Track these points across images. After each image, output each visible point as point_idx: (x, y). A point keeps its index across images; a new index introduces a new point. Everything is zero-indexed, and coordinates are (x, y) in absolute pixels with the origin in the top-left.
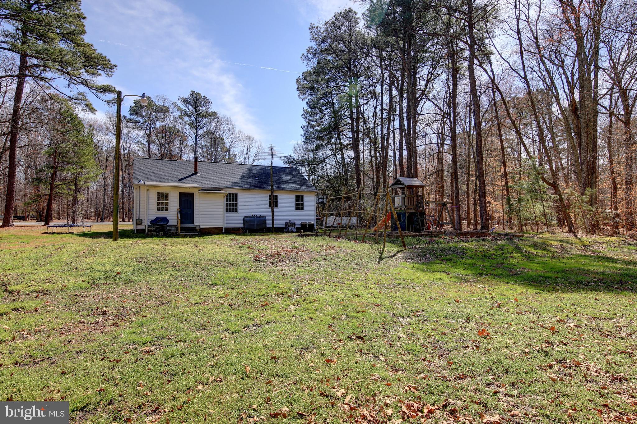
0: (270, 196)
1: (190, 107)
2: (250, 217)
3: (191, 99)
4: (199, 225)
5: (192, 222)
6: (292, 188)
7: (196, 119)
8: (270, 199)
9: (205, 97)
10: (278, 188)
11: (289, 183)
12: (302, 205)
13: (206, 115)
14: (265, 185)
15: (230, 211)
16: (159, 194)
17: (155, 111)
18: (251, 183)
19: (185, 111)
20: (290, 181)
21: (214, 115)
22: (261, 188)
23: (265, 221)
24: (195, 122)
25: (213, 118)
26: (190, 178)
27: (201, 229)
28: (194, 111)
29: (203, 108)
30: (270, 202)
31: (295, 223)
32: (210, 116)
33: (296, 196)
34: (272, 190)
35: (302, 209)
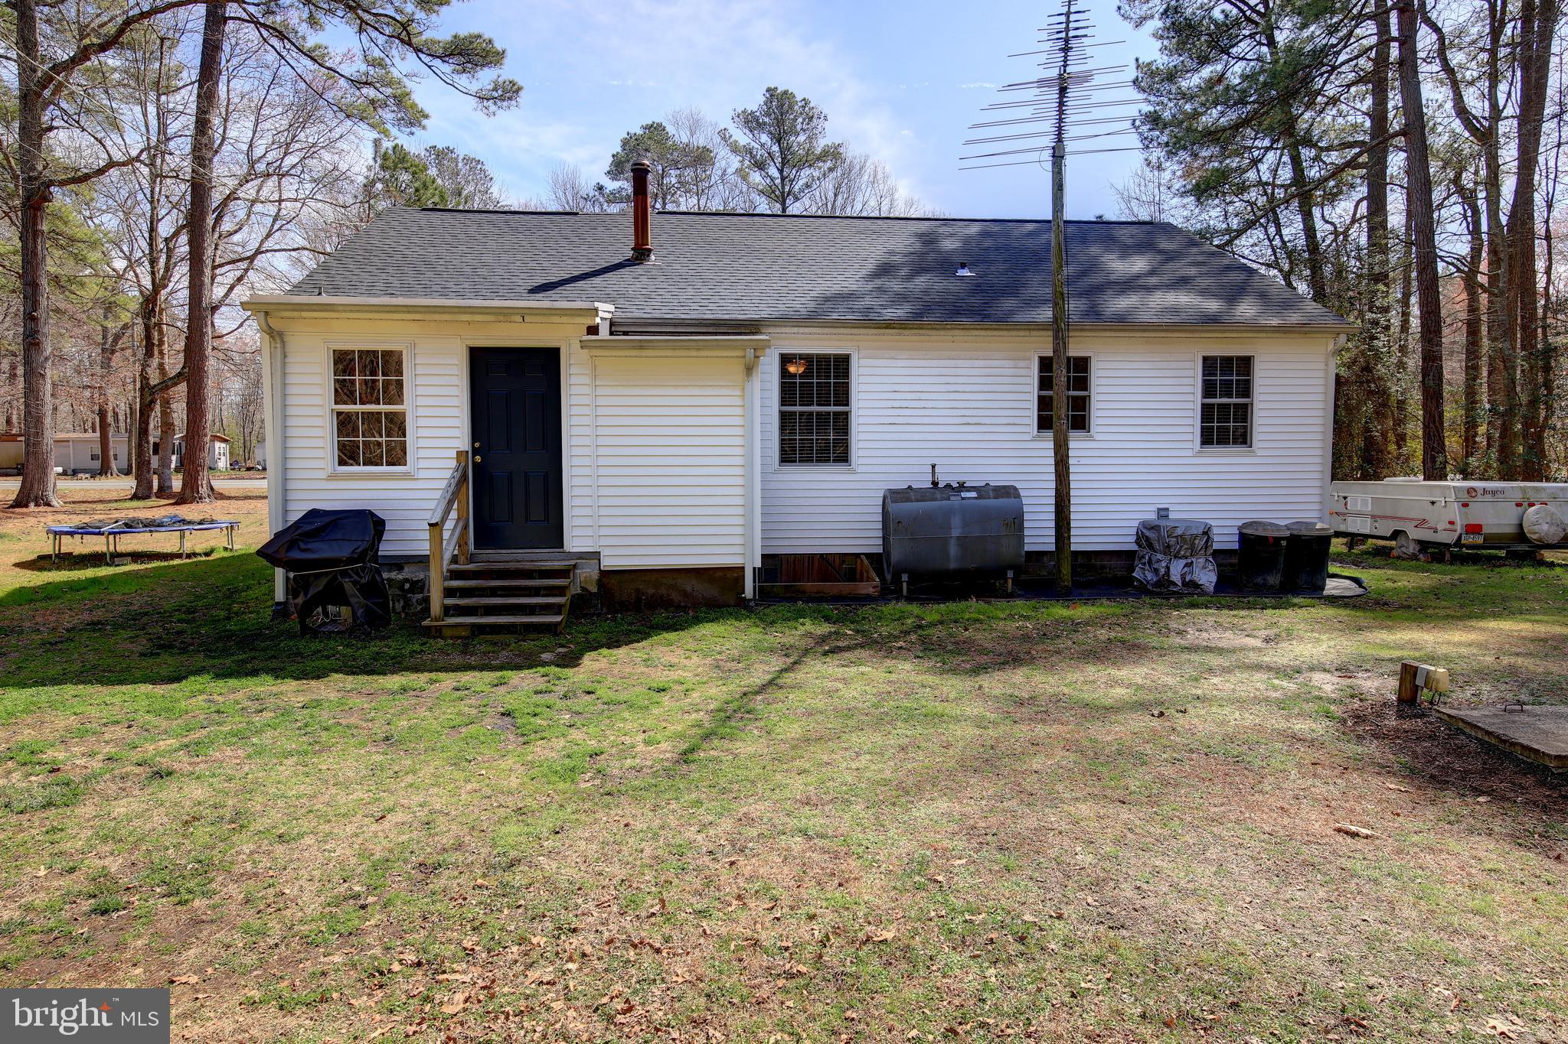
0: (1045, 364)
1: (765, 138)
2: (920, 495)
3: (768, 114)
4: (596, 555)
5: (554, 535)
6: (1175, 310)
7: (781, 171)
8: (1045, 383)
9: (806, 101)
10: (1094, 313)
11: (1149, 289)
12: (1243, 413)
13: (809, 160)
14: (1009, 303)
15: (806, 459)
16: (343, 361)
17: (675, 165)
18: (926, 292)
19: (749, 151)
20: (1153, 280)
21: (833, 154)
22: (986, 317)
23: (1016, 522)
24: (778, 181)
25: (829, 164)
26: (597, 281)
27: (605, 574)
28: (776, 148)
29: (802, 138)
30: (1044, 404)
31: (1207, 533)
32: (819, 158)
33: (1209, 363)
34: (1059, 329)
35: (1243, 438)
